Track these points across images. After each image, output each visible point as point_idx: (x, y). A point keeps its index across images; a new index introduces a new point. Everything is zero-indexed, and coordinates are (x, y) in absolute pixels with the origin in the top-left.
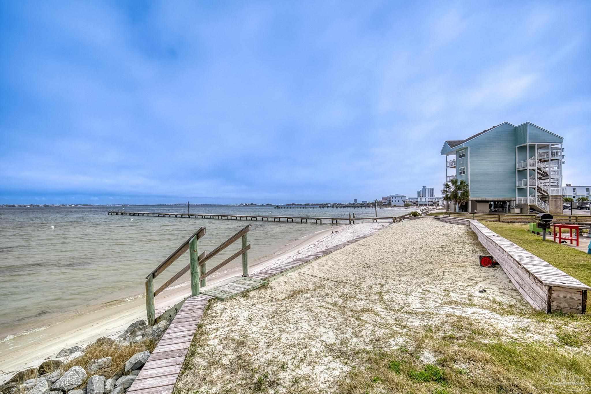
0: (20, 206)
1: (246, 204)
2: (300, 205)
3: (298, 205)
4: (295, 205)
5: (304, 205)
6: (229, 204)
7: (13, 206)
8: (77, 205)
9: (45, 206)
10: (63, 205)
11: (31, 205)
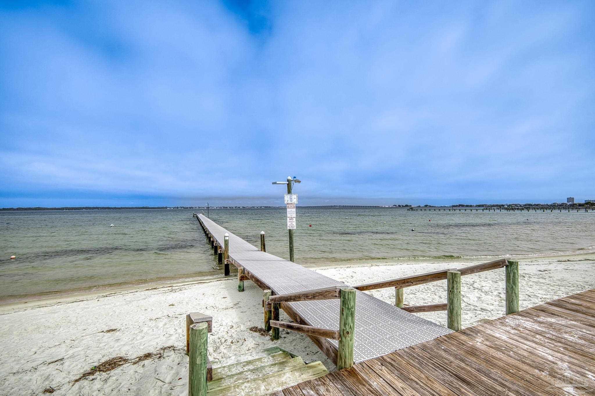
0: (230, 207)
1: (399, 206)
2: (471, 206)
3: (467, 206)
4: (463, 206)
5: (476, 206)
6: (380, 205)
7: (227, 208)
8: (261, 207)
9: (243, 207)
10: (253, 207)
11: (236, 207)
